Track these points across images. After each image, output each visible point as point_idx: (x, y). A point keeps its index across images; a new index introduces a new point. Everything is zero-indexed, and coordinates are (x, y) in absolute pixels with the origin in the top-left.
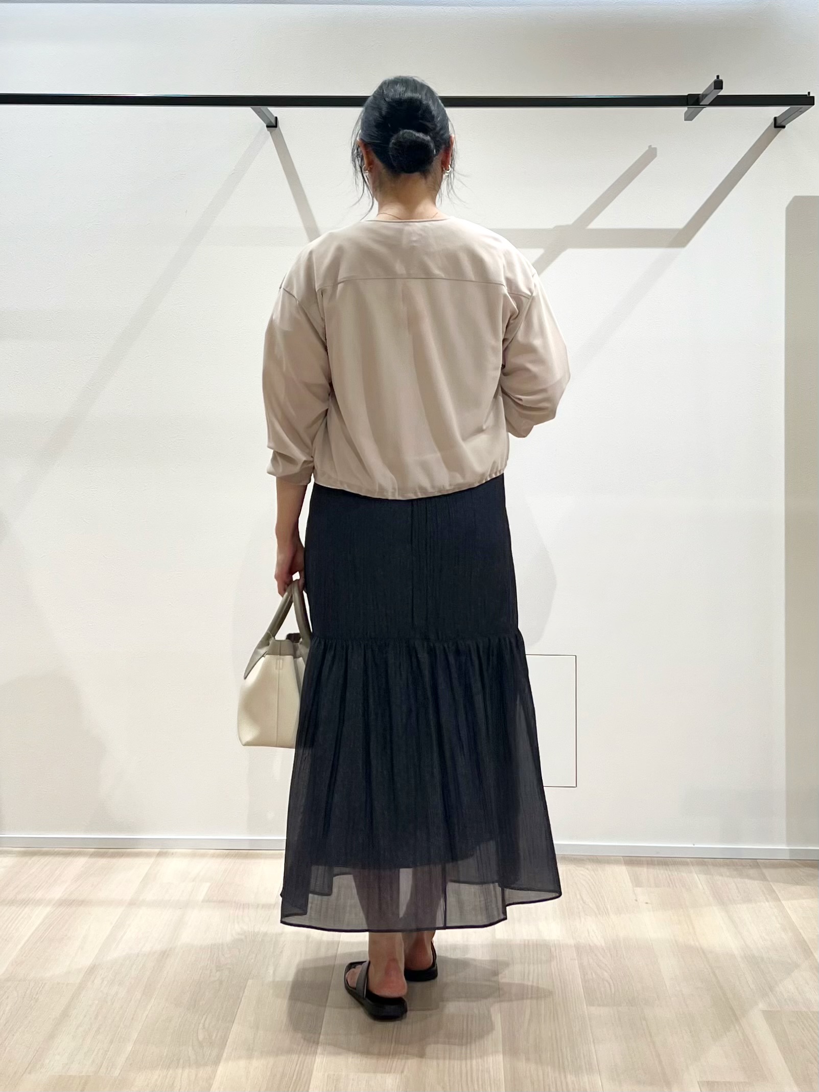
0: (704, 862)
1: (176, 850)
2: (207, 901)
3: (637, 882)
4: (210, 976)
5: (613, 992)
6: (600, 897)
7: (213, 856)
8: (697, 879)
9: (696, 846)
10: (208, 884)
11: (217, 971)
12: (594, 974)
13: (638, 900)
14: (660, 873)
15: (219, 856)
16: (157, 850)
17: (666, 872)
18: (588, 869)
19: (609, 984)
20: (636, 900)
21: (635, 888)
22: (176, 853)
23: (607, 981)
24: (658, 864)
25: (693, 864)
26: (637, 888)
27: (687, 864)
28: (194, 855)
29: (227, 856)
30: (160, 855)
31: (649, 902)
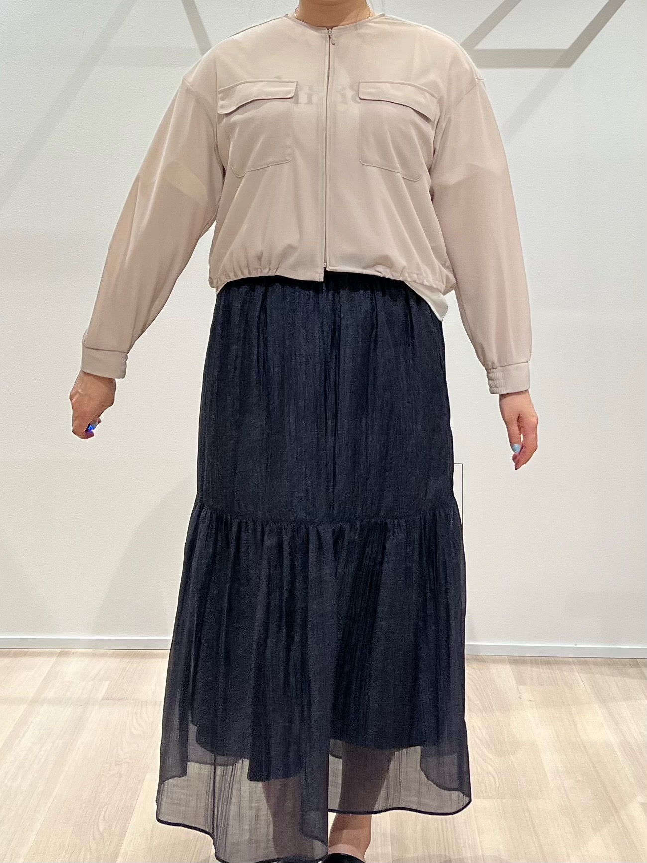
0: (585, 662)
1: (77, 650)
2: (106, 698)
3: (521, 681)
4: (110, 770)
5: (497, 786)
6: (485, 694)
7: (112, 655)
8: (580, 679)
9: (577, 646)
10: (108, 683)
11: (116, 765)
12: (479, 768)
13: (522, 698)
14: (544, 672)
15: (117, 656)
16: (59, 650)
17: (548, 670)
18: (474, 669)
19: (494, 777)
20: (520, 698)
21: (518, 686)
22: (76, 652)
23: (491, 774)
24: (542, 664)
25: (574, 663)
26: (521, 686)
27: (569, 663)
28: (94, 655)
29: (125, 656)
30: (61, 654)
31: (532, 699)
